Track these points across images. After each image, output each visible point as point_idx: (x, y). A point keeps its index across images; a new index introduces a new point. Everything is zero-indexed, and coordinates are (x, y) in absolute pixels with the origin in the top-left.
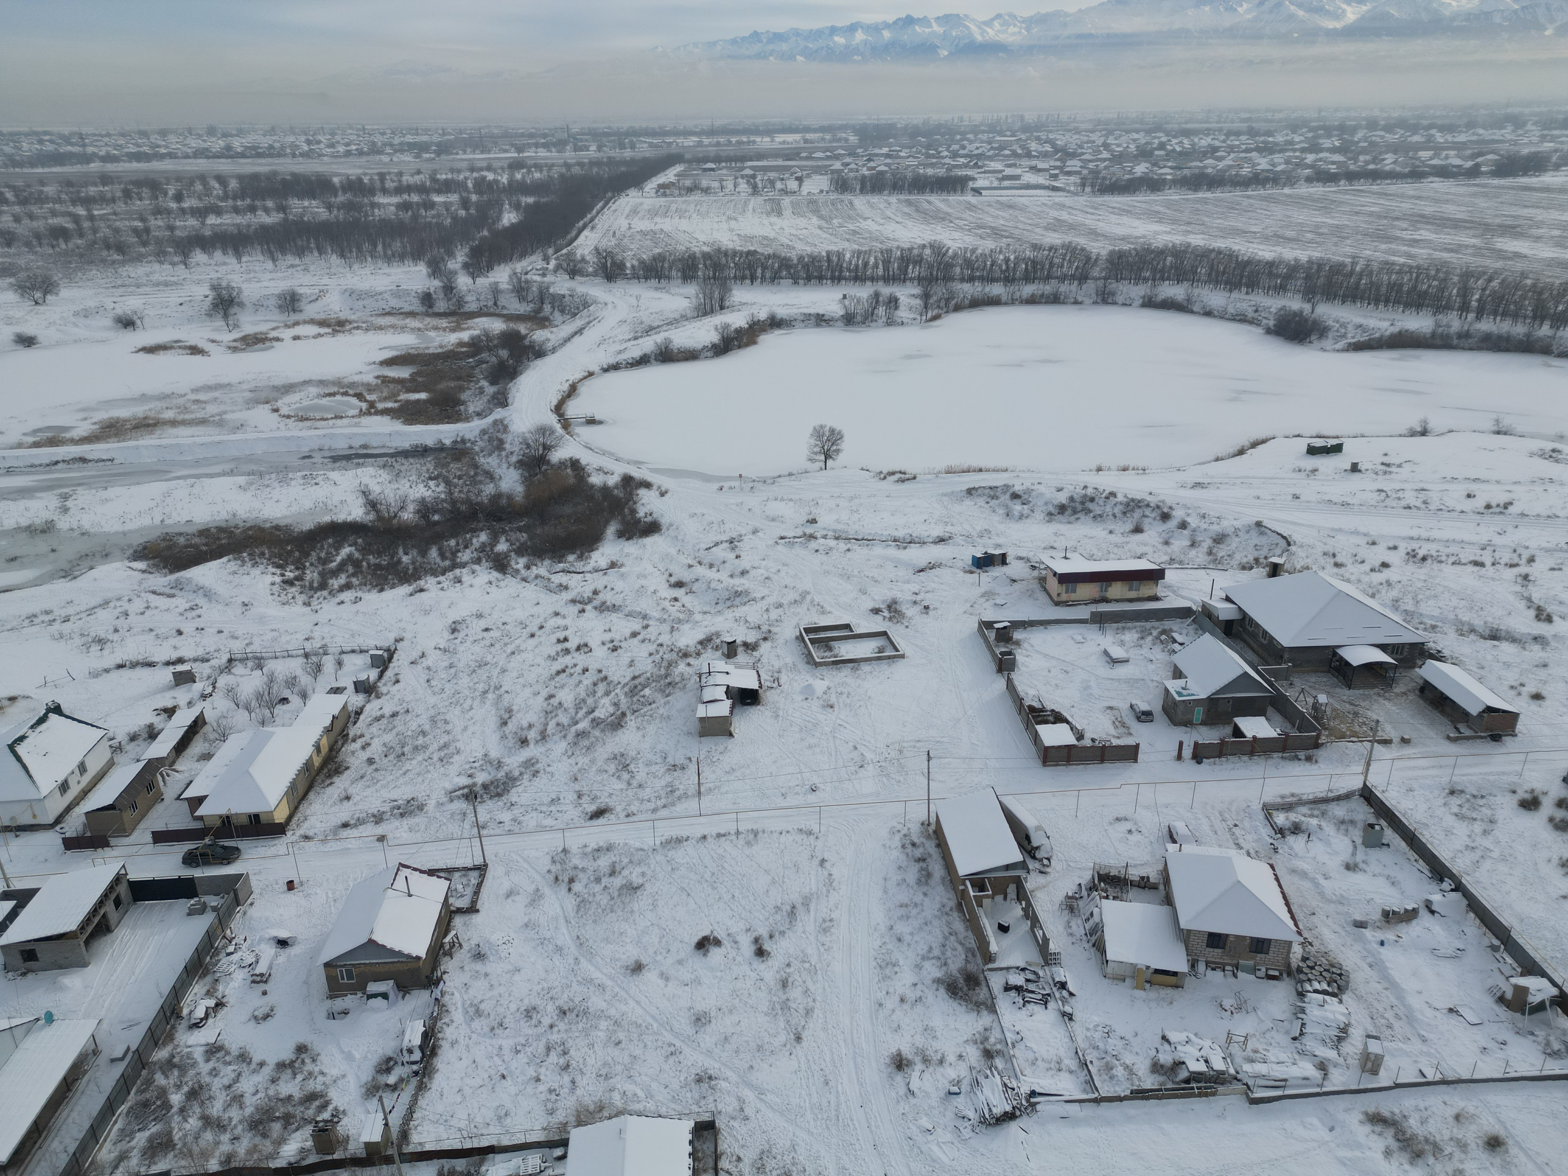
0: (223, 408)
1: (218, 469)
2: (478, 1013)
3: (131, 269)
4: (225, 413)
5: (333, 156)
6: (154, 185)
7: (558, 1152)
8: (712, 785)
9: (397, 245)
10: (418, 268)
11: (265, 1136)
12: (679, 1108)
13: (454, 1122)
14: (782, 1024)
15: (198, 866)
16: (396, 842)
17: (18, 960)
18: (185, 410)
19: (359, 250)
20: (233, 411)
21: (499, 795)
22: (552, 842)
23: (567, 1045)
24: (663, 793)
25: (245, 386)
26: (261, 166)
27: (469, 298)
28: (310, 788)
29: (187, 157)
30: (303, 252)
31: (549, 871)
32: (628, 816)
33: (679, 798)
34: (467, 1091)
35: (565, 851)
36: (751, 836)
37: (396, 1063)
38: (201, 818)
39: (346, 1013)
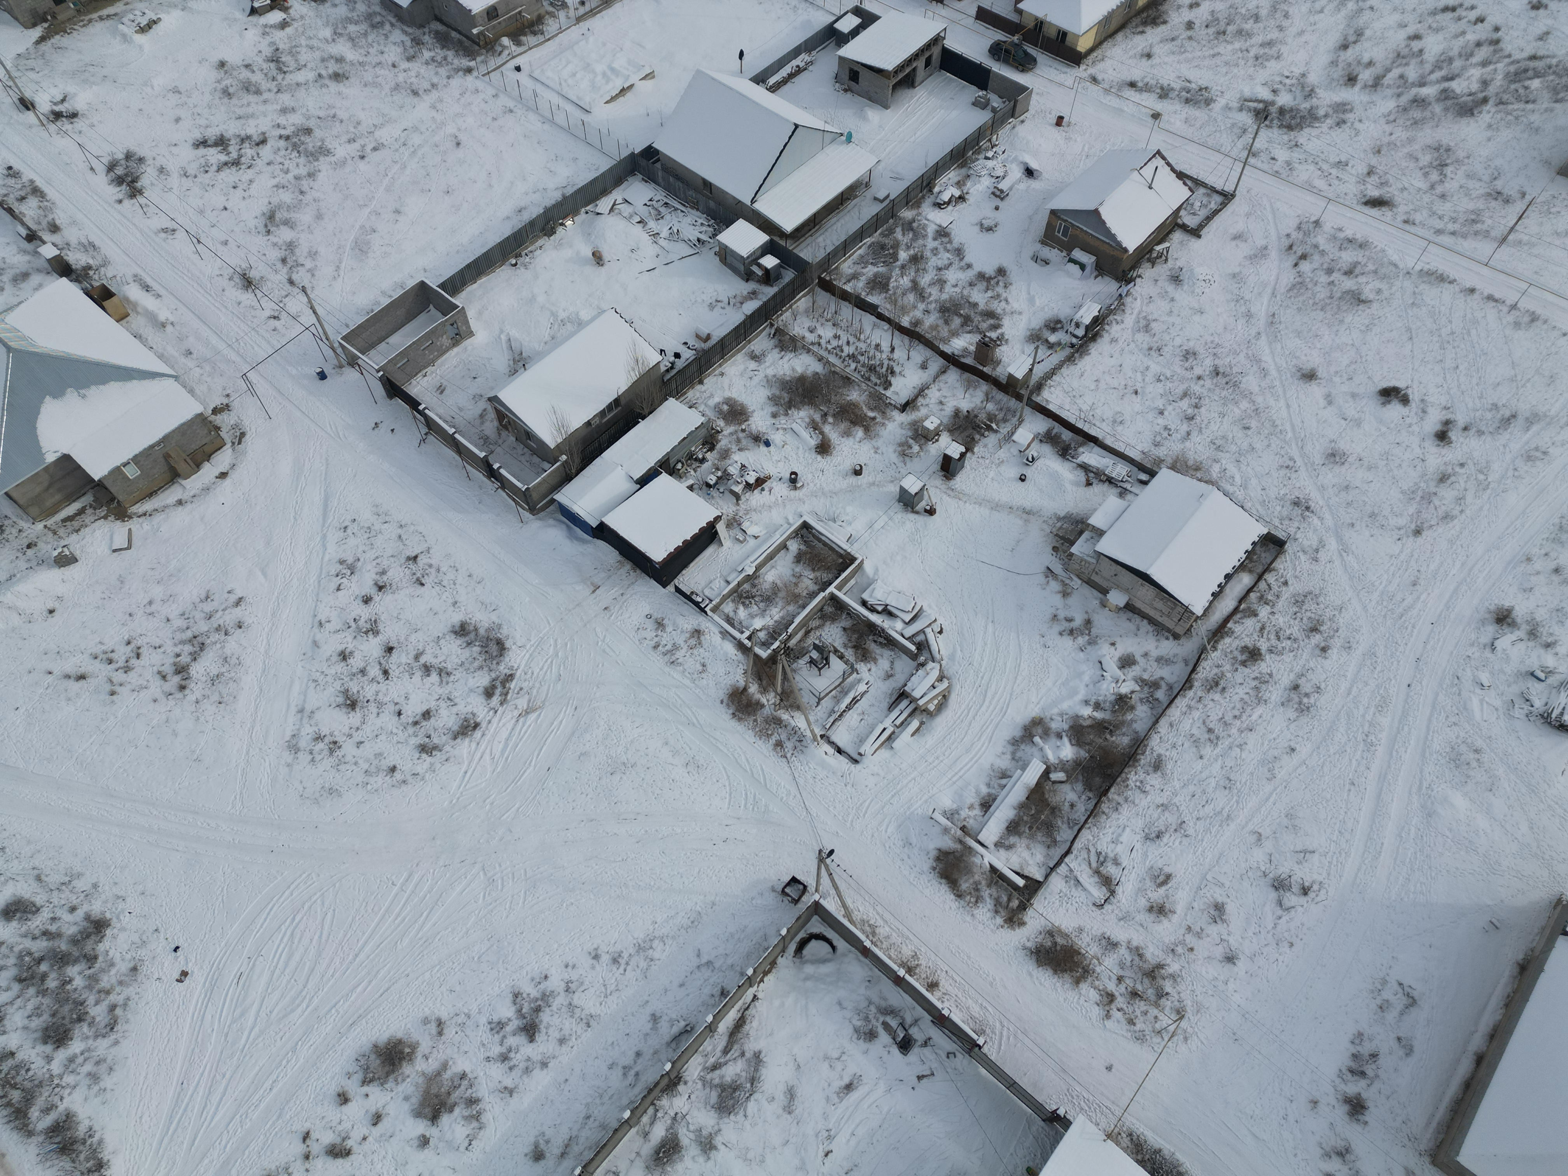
2: (1147, 328)
7: (1144, 477)
8: (1525, 238)
11: (947, 322)
12: (1262, 512)
13: (1079, 401)
14: (1412, 510)
15: (998, 60)
16: (1167, 127)
17: (845, 76)
21: (1290, 128)
22: (1311, 207)
23: (1202, 402)
24: (1462, 218)
28: (1121, 27)
31: (1288, 235)
32: (1406, 222)
33: (1476, 233)
34: (1102, 385)
35: (1317, 223)
36: (1526, 319)
37: (1062, 327)
38: (1020, 12)
39: (1047, 263)
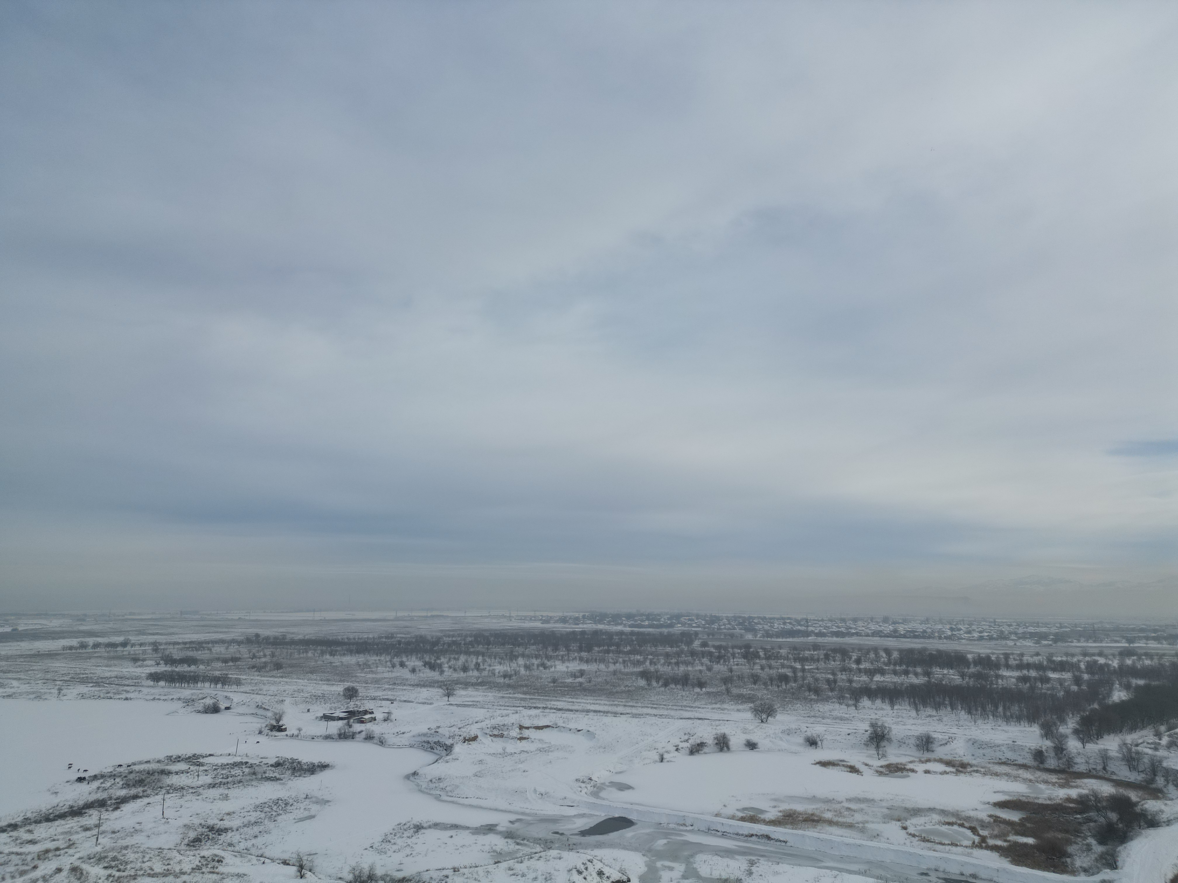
0: (866, 818)
1: (855, 867)
3: (821, 706)
4: (867, 822)
5: (969, 639)
6: (843, 652)
9: (1015, 709)
10: (1032, 729)
18: (839, 814)
19: (984, 709)
20: (873, 822)
25: (884, 804)
26: (916, 644)
27: (1078, 760)
29: (867, 635)
30: (939, 707)
